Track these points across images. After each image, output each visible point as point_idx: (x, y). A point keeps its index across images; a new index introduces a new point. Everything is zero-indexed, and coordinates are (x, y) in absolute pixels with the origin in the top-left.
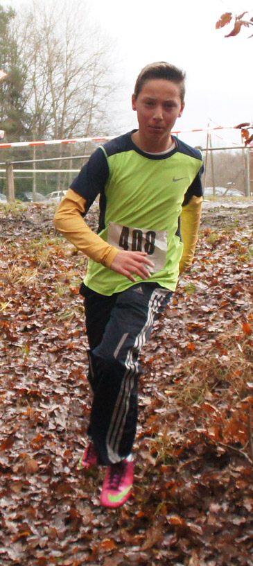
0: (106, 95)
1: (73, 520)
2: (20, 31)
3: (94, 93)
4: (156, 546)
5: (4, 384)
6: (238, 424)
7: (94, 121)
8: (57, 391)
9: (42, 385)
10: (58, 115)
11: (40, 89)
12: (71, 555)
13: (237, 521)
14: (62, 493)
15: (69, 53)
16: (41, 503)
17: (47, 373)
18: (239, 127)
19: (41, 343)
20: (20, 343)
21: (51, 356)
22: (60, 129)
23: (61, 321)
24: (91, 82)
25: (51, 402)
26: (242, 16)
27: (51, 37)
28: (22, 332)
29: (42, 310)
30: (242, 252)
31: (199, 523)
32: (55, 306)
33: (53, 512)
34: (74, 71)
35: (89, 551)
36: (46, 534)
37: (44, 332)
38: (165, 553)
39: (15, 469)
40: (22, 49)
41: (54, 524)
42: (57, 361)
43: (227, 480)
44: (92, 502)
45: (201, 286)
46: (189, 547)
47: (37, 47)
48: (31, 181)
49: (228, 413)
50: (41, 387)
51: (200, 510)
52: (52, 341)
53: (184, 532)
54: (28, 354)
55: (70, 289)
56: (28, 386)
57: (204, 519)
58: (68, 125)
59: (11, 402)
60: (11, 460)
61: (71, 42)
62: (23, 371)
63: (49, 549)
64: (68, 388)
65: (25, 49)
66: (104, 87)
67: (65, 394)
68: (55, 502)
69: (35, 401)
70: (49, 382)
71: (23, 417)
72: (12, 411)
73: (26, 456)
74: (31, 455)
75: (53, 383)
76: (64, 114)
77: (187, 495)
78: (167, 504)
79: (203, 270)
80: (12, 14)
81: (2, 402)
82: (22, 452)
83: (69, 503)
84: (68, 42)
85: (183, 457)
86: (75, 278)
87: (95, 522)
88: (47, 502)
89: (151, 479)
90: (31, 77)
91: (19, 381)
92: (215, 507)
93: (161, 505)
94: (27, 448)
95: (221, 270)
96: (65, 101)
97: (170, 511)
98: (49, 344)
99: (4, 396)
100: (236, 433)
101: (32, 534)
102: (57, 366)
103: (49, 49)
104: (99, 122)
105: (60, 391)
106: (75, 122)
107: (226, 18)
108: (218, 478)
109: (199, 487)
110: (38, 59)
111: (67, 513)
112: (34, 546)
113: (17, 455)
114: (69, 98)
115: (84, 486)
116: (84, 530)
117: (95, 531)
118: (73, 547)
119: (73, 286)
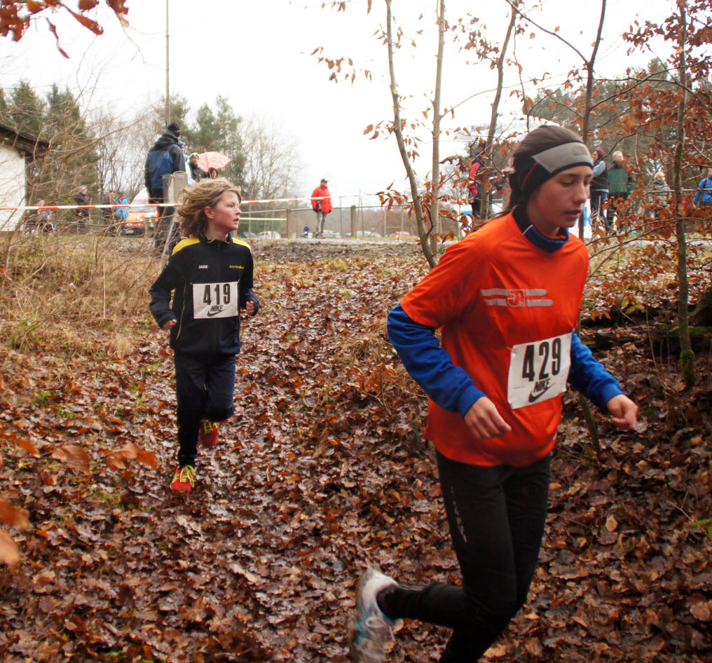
0: (296, 172)
1: (269, 439)
2: (243, 130)
3: (289, 170)
4: (321, 456)
6: (374, 380)
7: (288, 188)
10: (266, 184)
11: (255, 167)
12: (267, 461)
13: (373, 441)
14: (263, 422)
15: (273, 145)
16: (249, 427)
18: (378, 194)
19: (251, 327)
21: (257, 335)
22: (267, 193)
24: (287, 163)
26: (381, 123)
27: (263, 135)
30: (380, 272)
31: (348, 442)
33: (257, 433)
34: (276, 156)
35: (279, 459)
36: (252, 448)
38: (327, 460)
40: (244, 141)
41: (257, 441)
42: (261, 339)
43: (367, 415)
44: (281, 428)
45: (353, 293)
46: (342, 457)
47: (254, 140)
48: (248, 225)
49: (369, 373)
51: (350, 434)
52: (258, 326)
53: (339, 448)
57: (352, 439)
58: (272, 191)
61: (275, 138)
63: (254, 457)
65: (247, 141)
66: (295, 167)
68: (258, 427)
73: (240, 399)
74: (244, 398)
76: (270, 183)
77: (341, 425)
78: (328, 430)
79: (354, 283)
80: (239, 120)
83: (267, 428)
84: (273, 138)
85: (339, 400)
86: (274, 287)
87: (283, 441)
88: (253, 428)
89: (319, 414)
90: (250, 159)
92: (359, 432)
93: (325, 430)
94: (241, 394)
95: (366, 283)
96: (271, 175)
97: (330, 434)
98: (256, 328)
100: (373, 385)
101: (243, 448)
103: (261, 142)
104: (291, 189)
106: (276, 189)
107: (370, 128)
108: (361, 414)
109: (349, 419)
110: (254, 148)
111: (266, 435)
112: (244, 455)
114: (273, 173)
115: (276, 418)
116: (275, 445)
117: (283, 446)
118: (269, 456)
119: (272, 292)
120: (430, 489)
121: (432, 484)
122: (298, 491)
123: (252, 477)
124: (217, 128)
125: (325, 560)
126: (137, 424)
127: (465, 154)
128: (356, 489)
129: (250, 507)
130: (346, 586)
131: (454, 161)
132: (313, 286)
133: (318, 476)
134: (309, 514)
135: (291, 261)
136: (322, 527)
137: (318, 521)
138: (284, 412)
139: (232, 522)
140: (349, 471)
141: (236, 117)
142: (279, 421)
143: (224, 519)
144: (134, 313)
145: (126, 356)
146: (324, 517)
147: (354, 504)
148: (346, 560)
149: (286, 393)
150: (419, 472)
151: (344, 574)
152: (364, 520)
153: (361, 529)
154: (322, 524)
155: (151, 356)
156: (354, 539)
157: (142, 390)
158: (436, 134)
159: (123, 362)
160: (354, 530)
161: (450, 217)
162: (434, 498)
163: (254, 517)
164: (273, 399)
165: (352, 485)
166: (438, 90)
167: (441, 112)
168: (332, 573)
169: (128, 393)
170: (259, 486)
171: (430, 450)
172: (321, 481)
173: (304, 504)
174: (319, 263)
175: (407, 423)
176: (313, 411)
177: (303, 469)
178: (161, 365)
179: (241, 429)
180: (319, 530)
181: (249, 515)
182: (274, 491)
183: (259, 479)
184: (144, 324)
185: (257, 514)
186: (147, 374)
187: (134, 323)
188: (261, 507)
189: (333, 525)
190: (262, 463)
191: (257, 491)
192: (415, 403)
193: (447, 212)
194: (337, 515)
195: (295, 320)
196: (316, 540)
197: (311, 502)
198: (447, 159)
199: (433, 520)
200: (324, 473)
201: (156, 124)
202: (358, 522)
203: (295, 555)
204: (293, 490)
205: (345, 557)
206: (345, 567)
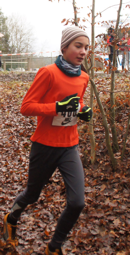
0: (32, 41)
1: (20, 161)
2: (8, 23)
3: (29, 41)
5: (2, 122)
7: (28, 49)
8: (16, 124)
9: (12, 122)
10: (19, 47)
11: (14, 39)
12: (19, 170)
14: (17, 153)
15: (21, 29)
16: (12, 155)
17: (14, 119)
19: (12, 111)
20: (6, 111)
21: (15, 114)
22: (19, 51)
23: (18, 104)
24: (28, 38)
25: (15, 127)
26: (69, 20)
27: (17, 25)
28: (7, 107)
29: (13, 101)
32: (16, 100)
33: (15, 158)
34: (23, 35)
35: (25, 169)
36: (13, 164)
37: (13, 108)
39: (4, 146)
40: (9, 28)
41: (15, 161)
42: (17, 116)
44: (26, 156)
47: (13, 28)
48: (11, 65)
50: (12, 123)
52: (15, 110)
54: (8, 114)
55: (21, 96)
56: (8, 123)
58: (21, 50)
59: (3, 127)
60: (3, 143)
61: (22, 26)
62: (7, 118)
63: (14, 169)
64: (20, 123)
65: (10, 28)
66: (31, 39)
67: (19, 125)
68: (15, 155)
69: (10, 127)
70: (14, 122)
71: (7, 131)
72: (4, 130)
73: (8, 142)
74: (9, 142)
75: (15, 122)
76: (20, 46)
81: (1, 127)
82: (6, 141)
83: (19, 155)
84: (21, 26)
86: (22, 93)
87: (27, 161)
90: (11, 36)
91: (6, 121)
94: (8, 140)
96: (20, 43)
98: (14, 111)
99: (2, 125)
101: (9, 164)
102: (17, 117)
103: (16, 28)
104: (30, 49)
105: (17, 124)
106: (23, 49)
107: (64, 20)
110: (13, 31)
111: (19, 159)
112: (9, 168)
113: (5, 142)
114: (21, 42)
115: (23, 151)
116: (23, 163)
117: (27, 163)
118: (20, 168)
119: (21, 95)
120: (92, 182)
121: (93, 180)
123: (13, 177)
125: (45, 214)
127: (106, 33)
128: (59, 182)
129: (12, 191)
130: (55, 226)
131: (101, 36)
135: (30, 81)
136: (44, 199)
137: (42, 197)
138: (27, 149)
139: (4, 197)
140: (56, 175)
141: (5, 17)
142: (25, 152)
146: (45, 195)
147: (58, 189)
148: (55, 214)
149: (28, 140)
150: (87, 174)
151: (54, 221)
152: (62, 196)
153: (61, 200)
154: (44, 198)
156: (58, 205)
158: (93, 24)
160: (58, 200)
161: (99, 61)
162: (94, 186)
163: (14, 195)
164: (22, 142)
165: (57, 180)
166: (94, 5)
167: (95, 15)
168: (49, 219)
170: (16, 181)
171: (92, 165)
175: (81, 153)
179: (8, 156)
180: (43, 201)
181: (12, 194)
182: (23, 184)
183: (16, 178)
185: (15, 194)
188: (17, 191)
189: (49, 198)
190: (17, 171)
191: (15, 184)
192: (85, 144)
193: (98, 59)
194: (51, 194)
196: (41, 205)
198: (98, 36)
199: (93, 196)
202: (60, 197)
203: (32, 212)
205: (54, 213)
206: (54, 217)
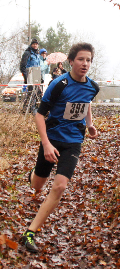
0: (101, 65)
1: (85, 218)
2: (72, 41)
3: (97, 64)
4: (114, 228)
7: (96, 74)
8: (80, 171)
12: (84, 231)
14: (81, 208)
16: (74, 212)
24: (96, 60)
33: (78, 215)
35: (90, 229)
36: (75, 223)
38: (117, 231)
41: (78, 219)
44: (92, 212)
63: (76, 228)
66: (101, 62)
68: (79, 211)
78: (118, 213)
80: (70, 36)
82: (67, 193)
83: (84, 212)
87: (93, 219)
89: (113, 204)
93: (116, 214)
102: (81, 162)
111: (83, 216)
112: (71, 227)
115: (89, 206)
116: (88, 222)
117: (93, 222)
118: (85, 228)
122: (101, 248)
123: (75, 239)
124: (57, 41)
126: (11, 208)
129: (73, 257)
132: (110, 131)
133: (112, 239)
134: (107, 262)
135: (98, 116)
137: (112, 266)
139: (64, 265)
141: (68, 34)
142: (91, 208)
143: (59, 264)
144: (10, 145)
145: (5, 170)
146: (115, 263)
149: (95, 192)
155: (19, 170)
157: (14, 189)
159: (3, 173)
163: (76, 263)
169: (6, 191)
170: (78, 245)
172: (114, 243)
173: (104, 256)
174: (113, 118)
176: (110, 202)
177: (104, 235)
178: (24, 176)
181: (73, 261)
182: (87, 248)
183: (79, 241)
184: (15, 152)
185: (78, 261)
186: (17, 180)
187: (10, 151)
188: (80, 257)
190: (81, 232)
191: (78, 248)
195: (100, 150)
197: (108, 255)
200: (116, 238)
201: (23, 38)
204: (98, 248)
